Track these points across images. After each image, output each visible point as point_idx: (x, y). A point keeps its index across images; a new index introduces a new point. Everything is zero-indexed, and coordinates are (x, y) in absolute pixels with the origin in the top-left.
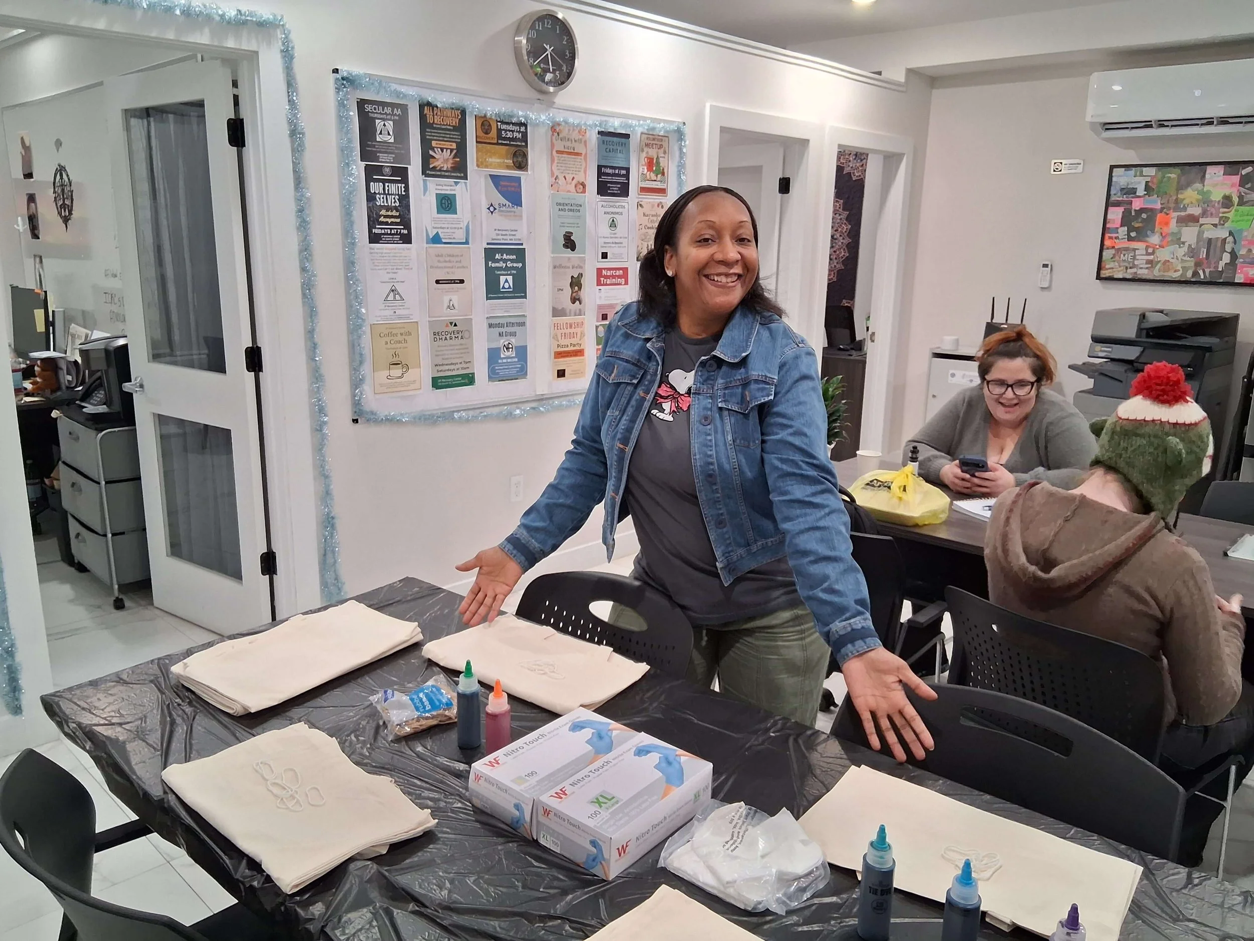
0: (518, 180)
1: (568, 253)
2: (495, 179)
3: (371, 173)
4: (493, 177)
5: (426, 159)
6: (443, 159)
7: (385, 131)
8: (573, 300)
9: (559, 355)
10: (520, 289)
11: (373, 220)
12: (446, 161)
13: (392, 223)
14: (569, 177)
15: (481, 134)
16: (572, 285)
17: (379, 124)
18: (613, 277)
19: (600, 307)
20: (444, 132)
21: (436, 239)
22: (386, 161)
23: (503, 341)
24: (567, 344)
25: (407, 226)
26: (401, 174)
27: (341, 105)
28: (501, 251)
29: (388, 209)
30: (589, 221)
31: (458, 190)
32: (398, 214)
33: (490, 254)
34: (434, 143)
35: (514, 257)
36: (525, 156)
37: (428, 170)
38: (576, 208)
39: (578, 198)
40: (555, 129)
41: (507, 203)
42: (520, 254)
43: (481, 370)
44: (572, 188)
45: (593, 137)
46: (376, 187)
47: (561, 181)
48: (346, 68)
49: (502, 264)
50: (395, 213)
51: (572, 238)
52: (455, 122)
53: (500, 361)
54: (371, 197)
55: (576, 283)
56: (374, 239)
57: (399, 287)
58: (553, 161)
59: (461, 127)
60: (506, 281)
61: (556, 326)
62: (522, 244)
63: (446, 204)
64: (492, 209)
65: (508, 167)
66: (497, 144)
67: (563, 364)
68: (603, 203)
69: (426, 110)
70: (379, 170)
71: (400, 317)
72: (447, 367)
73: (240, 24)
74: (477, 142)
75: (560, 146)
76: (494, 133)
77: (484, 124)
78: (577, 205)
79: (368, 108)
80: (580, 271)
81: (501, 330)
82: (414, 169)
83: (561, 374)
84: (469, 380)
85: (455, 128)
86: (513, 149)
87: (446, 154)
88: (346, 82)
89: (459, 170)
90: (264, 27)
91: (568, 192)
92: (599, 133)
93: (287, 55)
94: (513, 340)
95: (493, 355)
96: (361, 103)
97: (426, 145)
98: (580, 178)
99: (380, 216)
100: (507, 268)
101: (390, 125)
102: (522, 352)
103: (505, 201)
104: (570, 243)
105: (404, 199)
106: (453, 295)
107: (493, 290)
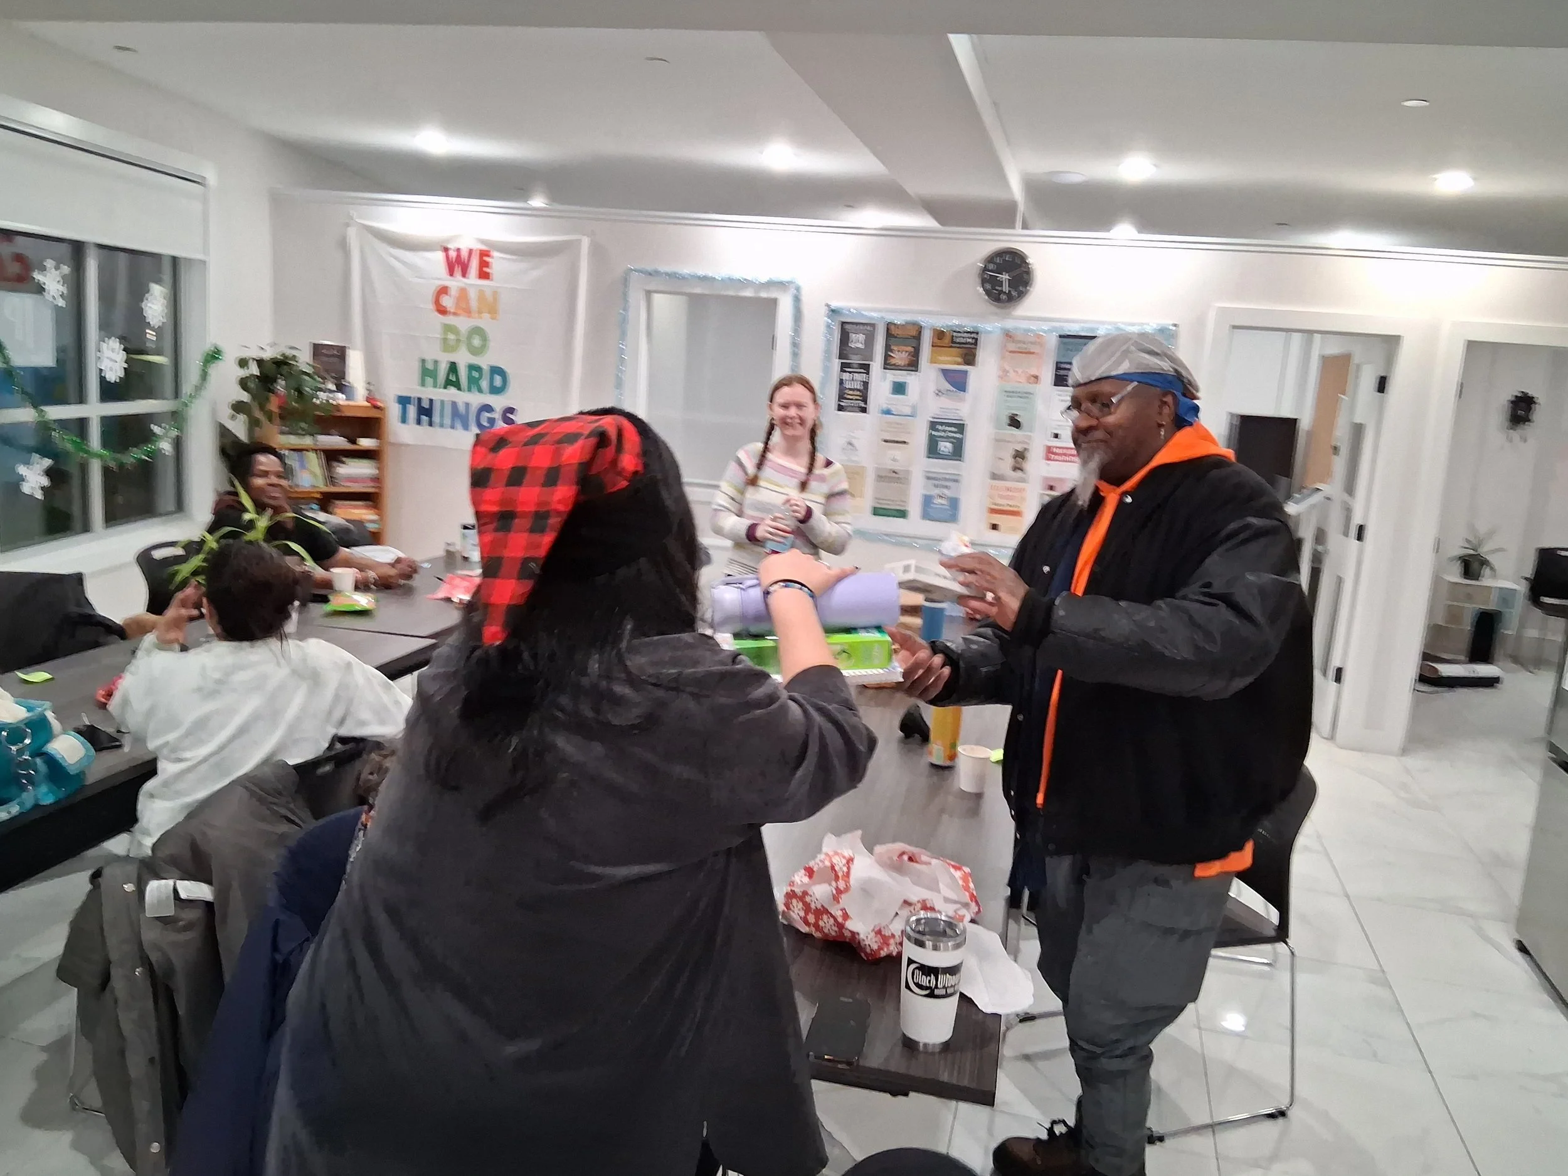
0: (966, 372)
1: (1014, 431)
2: (945, 372)
3: (844, 367)
4: (942, 370)
5: (887, 357)
6: (900, 356)
7: (857, 341)
8: (1016, 468)
9: (993, 511)
10: (958, 453)
11: (841, 397)
12: (901, 359)
13: (856, 400)
14: (1020, 371)
15: (936, 340)
16: (1015, 457)
17: (853, 336)
18: (1065, 455)
19: (1046, 479)
20: (904, 340)
21: (888, 412)
22: (855, 360)
23: (937, 491)
24: (1004, 504)
25: (865, 401)
26: (866, 368)
27: (828, 326)
28: (942, 424)
29: (850, 389)
30: (1040, 407)
31: (910, 379)
32: (861, 394)
33: (933, 425)
34: (892, 347)
35: (956, 430)
36: (974, 355)
37: (887, 365)
38: (1027, 395)
39: (1030, 388)
40: (1008, 335)
41: (954, 389)
42: (961, 428)
43: (914, 508)
44: (1023, 380)
45: (1053, 341)
46: (846, 376)
47: (1012, 374)
48: (835, 304)
49: (942, 434)
50: (858, 393)
51: (1016, 418)
52: (914, 333)
53: (932, 505)
54: (841, 382)
55: (1020, 455)
56: (841, 408)
57: (854, 441)
58: (1003, 358)
59: (918, 338)
60: (945, 447)
61: (992, 487)
62: (962, 420)
63: (899, 388)
64: (939, 393)
65: (959, 364)
66: (951, 347)
67: (997, 519)
68: (1060, 393)
69: (892, 327)
70: (849, 365)
71: (853, 461)
72: (885, 502)
73: (770, 284)
74: (933, 346)
75: (1012, 346)
76: (947, 341)
77: (939, 334)
78: (1026, 393)
79: (847, 327)
80: (1026, 446)
81: (936, 482)
82: (876, 365)
83: (994, 527)
84: (902, 514)
85: (914, 337)
86: (964, 351)
87: (904, 355)
88: (834, 312)
89: (913, 365)
90: (782, 285)
91: (1017, 381)
92: (1060, 336)
93: (797, 299)
94: (946, 491)
95: (927, 500)
96: (843, 323)
97: (888, 348)
98: (1034, 372)
99: (845, 393)
100: (948, 437)
101: (862, 337)
102: (954, 503)
103: (952, 388)
104: (1015, 423)
105: (866, 384)
106: (897, 452)
107: (933, 451)
